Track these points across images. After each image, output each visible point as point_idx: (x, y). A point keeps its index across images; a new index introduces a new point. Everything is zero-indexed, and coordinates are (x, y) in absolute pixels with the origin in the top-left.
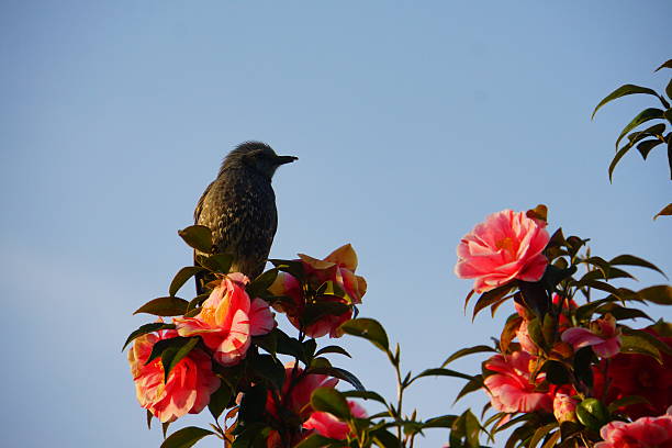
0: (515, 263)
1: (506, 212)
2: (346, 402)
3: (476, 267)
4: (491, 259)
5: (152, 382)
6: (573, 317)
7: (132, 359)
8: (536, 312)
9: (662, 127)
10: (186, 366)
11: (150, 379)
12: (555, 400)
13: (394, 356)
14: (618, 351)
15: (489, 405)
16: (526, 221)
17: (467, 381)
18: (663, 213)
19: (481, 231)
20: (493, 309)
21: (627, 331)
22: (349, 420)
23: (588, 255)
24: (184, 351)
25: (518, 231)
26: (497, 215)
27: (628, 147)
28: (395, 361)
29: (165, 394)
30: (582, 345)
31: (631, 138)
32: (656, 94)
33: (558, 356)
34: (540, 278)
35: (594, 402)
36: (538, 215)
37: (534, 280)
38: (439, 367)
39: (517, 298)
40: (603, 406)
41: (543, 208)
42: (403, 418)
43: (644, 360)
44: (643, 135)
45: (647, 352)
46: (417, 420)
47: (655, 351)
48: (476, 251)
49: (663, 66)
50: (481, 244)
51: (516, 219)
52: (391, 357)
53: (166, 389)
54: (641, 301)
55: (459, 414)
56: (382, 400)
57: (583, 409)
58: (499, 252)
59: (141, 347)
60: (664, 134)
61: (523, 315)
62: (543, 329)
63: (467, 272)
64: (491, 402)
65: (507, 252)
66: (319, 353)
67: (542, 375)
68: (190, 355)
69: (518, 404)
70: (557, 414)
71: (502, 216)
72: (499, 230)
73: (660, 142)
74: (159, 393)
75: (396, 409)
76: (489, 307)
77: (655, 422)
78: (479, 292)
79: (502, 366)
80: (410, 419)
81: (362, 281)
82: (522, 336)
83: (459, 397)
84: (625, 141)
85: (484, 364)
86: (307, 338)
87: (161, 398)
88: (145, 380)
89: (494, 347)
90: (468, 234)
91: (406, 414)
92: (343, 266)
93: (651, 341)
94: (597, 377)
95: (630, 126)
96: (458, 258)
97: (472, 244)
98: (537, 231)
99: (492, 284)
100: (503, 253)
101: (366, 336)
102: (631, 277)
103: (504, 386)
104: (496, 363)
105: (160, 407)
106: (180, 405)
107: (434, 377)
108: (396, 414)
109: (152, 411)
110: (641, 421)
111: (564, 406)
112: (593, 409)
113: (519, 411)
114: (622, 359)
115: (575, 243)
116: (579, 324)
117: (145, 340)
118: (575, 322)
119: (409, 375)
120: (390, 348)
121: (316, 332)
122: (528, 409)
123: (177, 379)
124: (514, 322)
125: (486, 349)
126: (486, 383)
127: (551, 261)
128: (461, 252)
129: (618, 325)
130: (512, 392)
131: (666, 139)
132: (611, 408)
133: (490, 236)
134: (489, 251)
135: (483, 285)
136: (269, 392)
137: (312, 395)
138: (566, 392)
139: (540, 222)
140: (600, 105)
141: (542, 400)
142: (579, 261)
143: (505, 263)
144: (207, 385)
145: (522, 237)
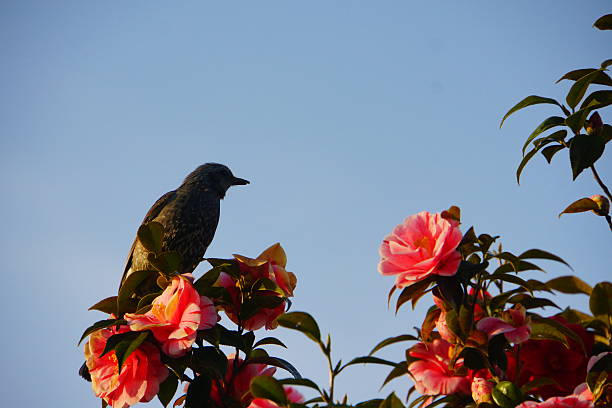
0: (431, 259)
1: (423, 214)
2: (283, 389)
3: (397, 265)
4: (410, 257)
5: (107, 374)
6: (488, 308)
7: (87, 352)
8: (453, 304)
9: (564, 133)
10: (137, 358)
11: (104, 371)
12: (473, 384)
13: (326, 346)
14: (528, 337)
15: (413, 389)
16: (441, 221)
17: (392, 368)
18: (567, 211)
19: (400, 232)
20: (413, 303)
21: (537, 319)
22: (286, 405)
23: (500, 250)
24: (135, 344)
25: (433, 230)
26: (415, 217)
27: (534, 152)
28: (327, 351)
29: (118, 384)
30: (495, 333)
31: (536, 143)
32: (558, 104)
33: (474, 343)
34: (455, 273)
35: (507, 384)
36: (452, 215)
37: (450, 275)
38: (367, 355)
39: (435, 292)
40: (516, 389)
41: (456, 210)
42: (335, 402)
43: (553, 345)
44: (546, 141)
45: (555, 337)
46: (348, 403)
47: (563, 337)
48: (396, 250)
49: (563, 78)
50: (401, 243)
51: (432, 220)
52: (323, 346)
53: (119, 379)
54: (549, 291)
55: (385, 398)
56: (316, 387)
57: (498, 391)
58: (417, 250)
59: (96, 342)
60: (566, 140)
61: (441, 306)
62: (460, 319)
63: (389, 269)
64: (415, 385)
65: (424, 250)
66: (257, 344)
67: (461, 361)
68: (141, 348)
69: (439, 387)
70: (475, 396)
71: (419, 218)
72: (417, 230)
73: (562, 147)
74: (113, 383)
75: (329, 395)
76: (410, 301)
77: (565, 401)
78: (401, 287)
79: (424, 353)
80: (341, 402)
81: (292, 276)
82: (441, 326)
83: (385, 383)
84: (531, 147)
85: (408, 351)
86: (245, 332)
87: (115, 388)
88: (100, 372)
89: (416, 335)
90: (389, 235)
91: (337, 399)
92: (274, 263)
93: (559, 328)
94: (511, 361)
95: (535, 133)
96: (380, 257)
97: (392, 244)
98: (451, 229)
99: (412, 280)
100: (420, 251)
101: (299, 328)
102: (539, 269)
103: (427, 371)
104: (419, 351)
105: (114, 396)
106: (132, 394)
107: (363, 364)
108: (329, 399)
109: (106, 400)
110: (551, 401)
111: (480, 389)
112: (507, 390)
113: (441, 394)
114: (532, 345)
115: (487, 240)
116: (493, 313)
117: (100, 335)
118: (489, 312)
119: (340, 363)
120: (322, 339)
121: (253, 325)
122: (448, 392)
123: (129, 371)
124: (433, 314)
125: (410, 338)
126: (409, 369)
127: (465, 257)
128: (383, 251)
129: (528, 314)
130: (433, 376)
131: (568, 144)
132: (524, 389)
133: (409, 236)
134: (408, 250)
135: (403, 281)
136: (213, 382)
137: (251, 382)
138: (483, 376)
139: (454, 222)
140: (508, 114)
141: (461, 383)
142: (490, 256)
143: (424, 260)
144: (156, 376)
145: (437, 236)
